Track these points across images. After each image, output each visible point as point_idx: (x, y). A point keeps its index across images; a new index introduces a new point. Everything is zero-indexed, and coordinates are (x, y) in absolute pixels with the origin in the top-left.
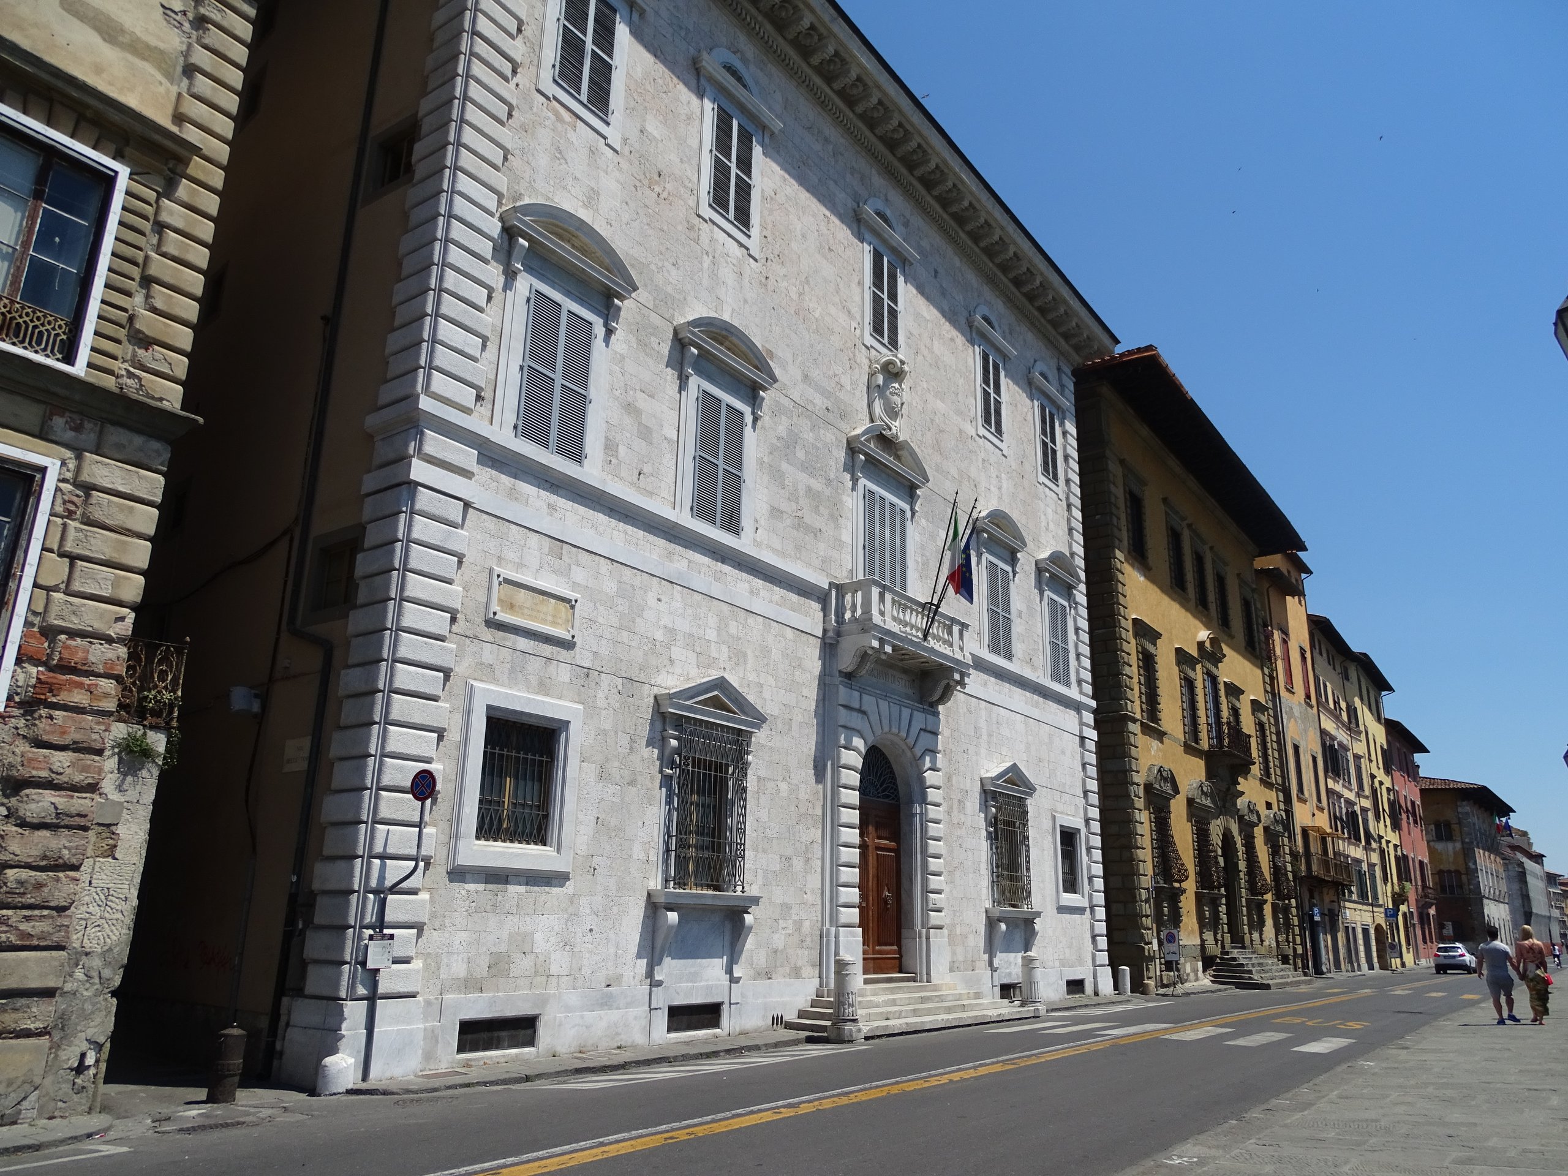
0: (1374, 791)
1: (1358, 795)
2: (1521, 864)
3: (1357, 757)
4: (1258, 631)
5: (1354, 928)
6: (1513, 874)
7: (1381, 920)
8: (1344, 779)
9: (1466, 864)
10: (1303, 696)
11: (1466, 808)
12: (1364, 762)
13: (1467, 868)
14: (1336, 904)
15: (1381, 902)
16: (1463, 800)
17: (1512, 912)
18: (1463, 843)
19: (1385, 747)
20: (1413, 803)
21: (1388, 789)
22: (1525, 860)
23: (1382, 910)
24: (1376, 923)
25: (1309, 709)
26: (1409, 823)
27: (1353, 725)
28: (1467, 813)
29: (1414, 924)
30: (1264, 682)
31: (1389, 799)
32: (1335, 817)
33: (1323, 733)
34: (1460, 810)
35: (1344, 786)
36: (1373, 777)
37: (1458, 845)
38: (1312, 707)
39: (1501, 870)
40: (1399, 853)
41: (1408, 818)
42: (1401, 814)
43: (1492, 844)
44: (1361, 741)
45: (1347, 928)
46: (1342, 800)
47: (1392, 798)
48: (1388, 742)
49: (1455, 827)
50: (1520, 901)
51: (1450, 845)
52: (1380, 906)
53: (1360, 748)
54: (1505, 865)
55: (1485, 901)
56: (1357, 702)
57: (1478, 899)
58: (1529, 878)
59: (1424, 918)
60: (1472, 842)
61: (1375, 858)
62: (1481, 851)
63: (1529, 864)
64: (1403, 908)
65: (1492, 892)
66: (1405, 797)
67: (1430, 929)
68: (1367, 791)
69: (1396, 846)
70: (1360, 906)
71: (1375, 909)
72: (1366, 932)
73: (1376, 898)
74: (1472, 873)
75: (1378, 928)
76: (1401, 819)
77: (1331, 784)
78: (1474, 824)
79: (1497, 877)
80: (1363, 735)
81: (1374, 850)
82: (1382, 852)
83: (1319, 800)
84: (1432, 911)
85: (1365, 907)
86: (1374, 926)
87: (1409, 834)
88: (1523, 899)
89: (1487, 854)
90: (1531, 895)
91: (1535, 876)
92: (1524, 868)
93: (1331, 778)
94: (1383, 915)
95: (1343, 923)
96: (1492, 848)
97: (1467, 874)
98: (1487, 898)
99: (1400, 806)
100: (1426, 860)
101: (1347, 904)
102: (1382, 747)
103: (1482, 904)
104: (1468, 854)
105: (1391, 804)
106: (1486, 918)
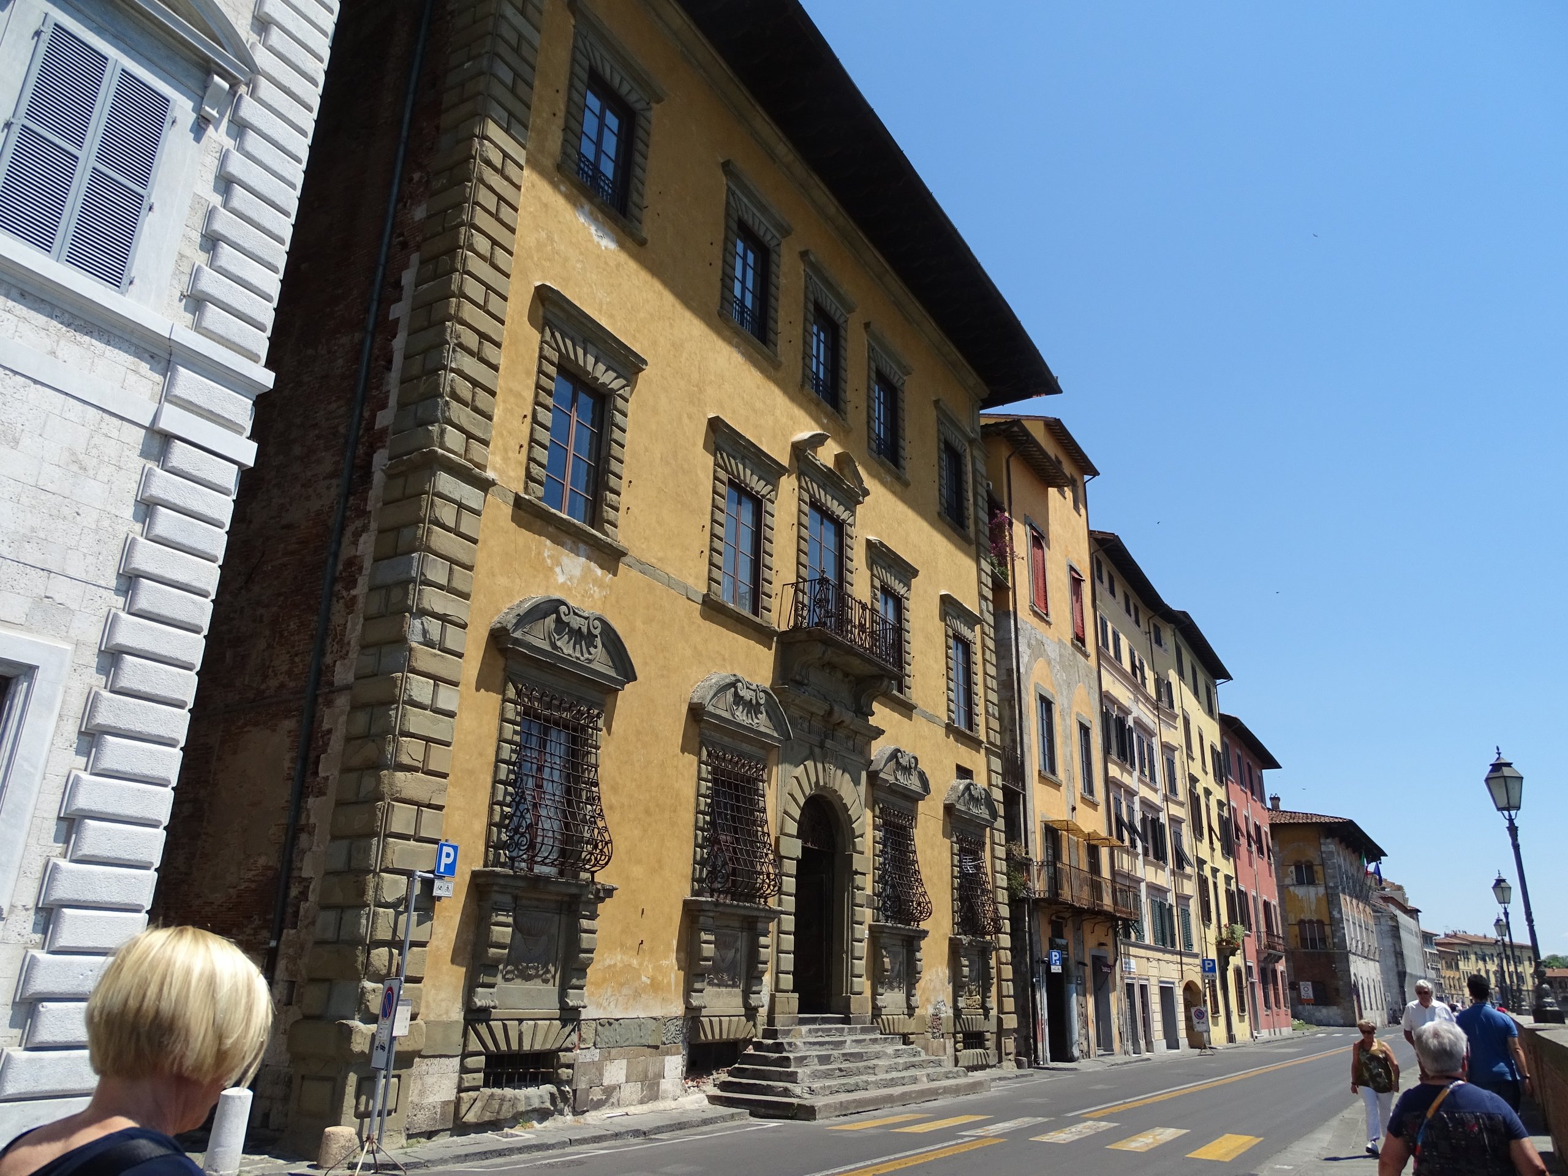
0: (1195, 800)
1: (1166, 799)
2: (1394, 918)
3: (1168, 748)
4: (976, 504)
5: (1143, 988)
6: (1385, 928)
7: (1195, 975)
8: (1142, 772)
9: (1330, 913)
10: (1068, 635)
11: (1330, 846)
12: (1179, 758)
13: (1331, 918)
14: (1110, 948)
15: (1196, 949)
16: (1327, 838)
17: (1384, 971)
18: (1326, 887)
19: (1219, 749)
20: (1258, 828)
21: (1220, 804)
22: (1398, 912)
23: (1198, 961)
24: (1186, 980)
25: (1080, 656)
26: (1250, 852)
27: (1164, 704)
28: (1331, 853)
29: (1252, 984)
30: (980, 582)
31: (1220, 816)
32: (1120, 822)
33: (1105, 698)
34: (1323, 848)
35: (1140, 780)
36: (1193, 780)
37: (1321, 890)
38: (1086, 656)
39: (1371, 922)
40: (1233, 887)
41: (1249, 845)
42: (1238, 838)
43: (1361, 891)
44: (1176, 728)
45: (1130, 987)
46: (1136, 799)
47: (1226, 814)
48: (1223, 743)
49: (1318, 869)
50: (1394, 959)
51: (1312, 890)
52: (1196, 956)
53: (1174, 736)
54: (1377, 918)
55: (1352, 958)
56: (1173, 676)
57: (1343, 956)
58: (1403, 934)
59: (1267, 976)
60: (1337, 887)
61: (1190, 888)
62: (1348, 898)
63: (1403, 918)
64: (1236, 961)
65: (1360, 946)
66: (1247, 818)
67: (1276, 990)
68: (1182, 795)
69: (1228, 878)
70: (1159, 955)
71: (1185, 960)
72: (1166, 993)
73: (1188, 944)
74: (1336, 923)
75: (1189, 988)
76: (1239, 845)
77: (1114, 771)
78: (1340, 866)
79: (1367, 929)
80: (1180, 723)
81: (1189, 877)
82: (1203, 882)
83: (1089, 787)
84: (1281, 967)
85: (1168, 957)
86: (1183, 985)
87: (1251, 865)
88: (1396, 957)
89: (1354, 901)
90: (1405, 952)
91: (1410, 932)
92: (1397, 922)
93: (1116, 763)
94: (1198, 969)
95: (1122, 978)
96: (1361, 894)
97: (1331, 925)
98: (1354, 954)
99: (1238, 829)
100: (1274, 902)
101: (1133, 951)
102: (1212, 748)
103: (1348, 961)
104: (1332, 901)
105: (1224, 823)
106: (1353, 977)
